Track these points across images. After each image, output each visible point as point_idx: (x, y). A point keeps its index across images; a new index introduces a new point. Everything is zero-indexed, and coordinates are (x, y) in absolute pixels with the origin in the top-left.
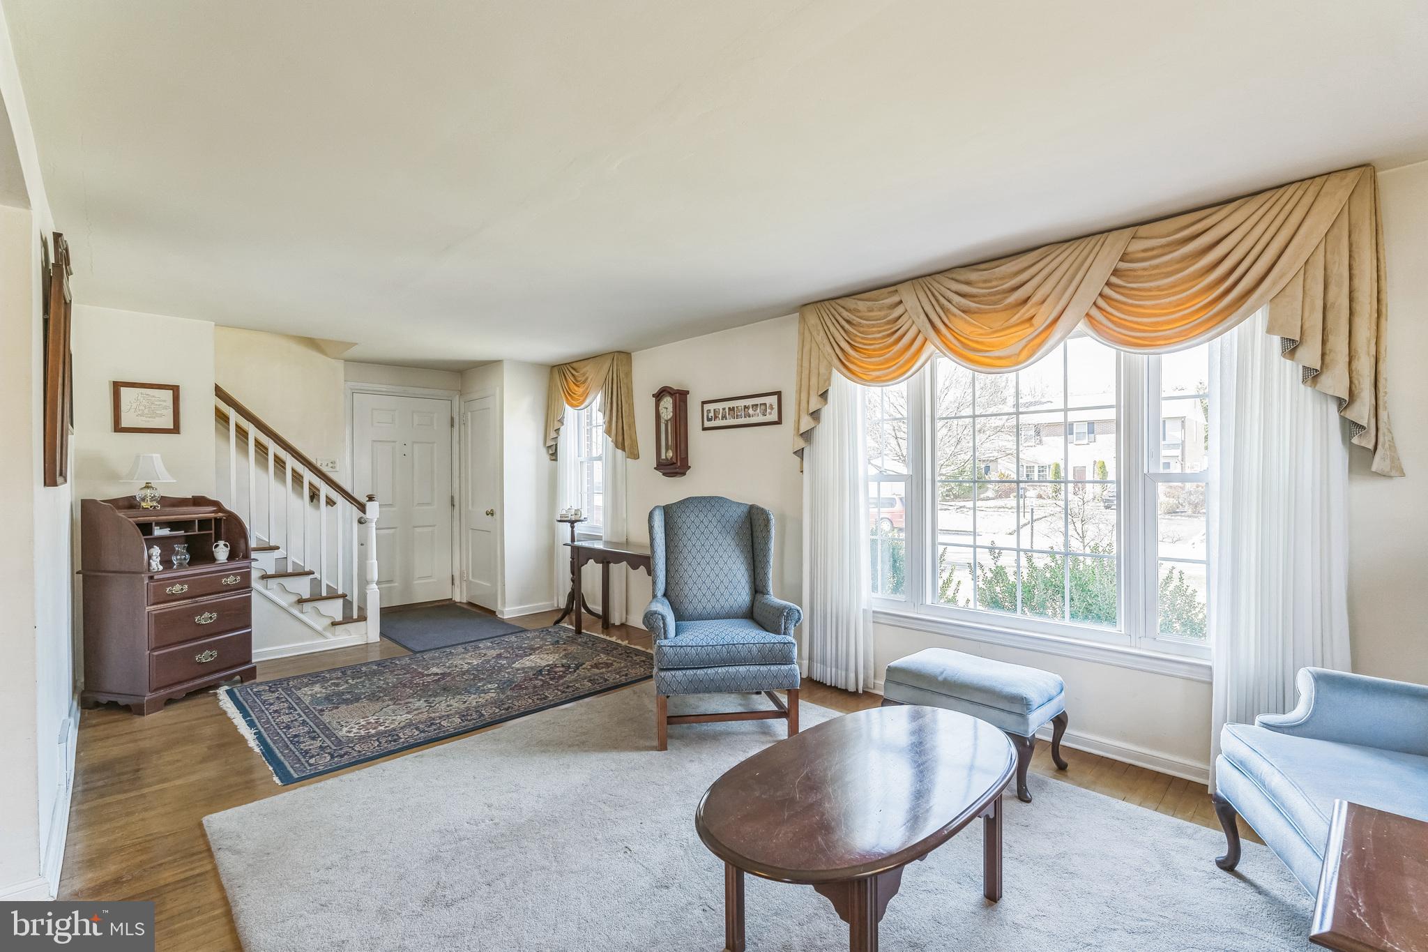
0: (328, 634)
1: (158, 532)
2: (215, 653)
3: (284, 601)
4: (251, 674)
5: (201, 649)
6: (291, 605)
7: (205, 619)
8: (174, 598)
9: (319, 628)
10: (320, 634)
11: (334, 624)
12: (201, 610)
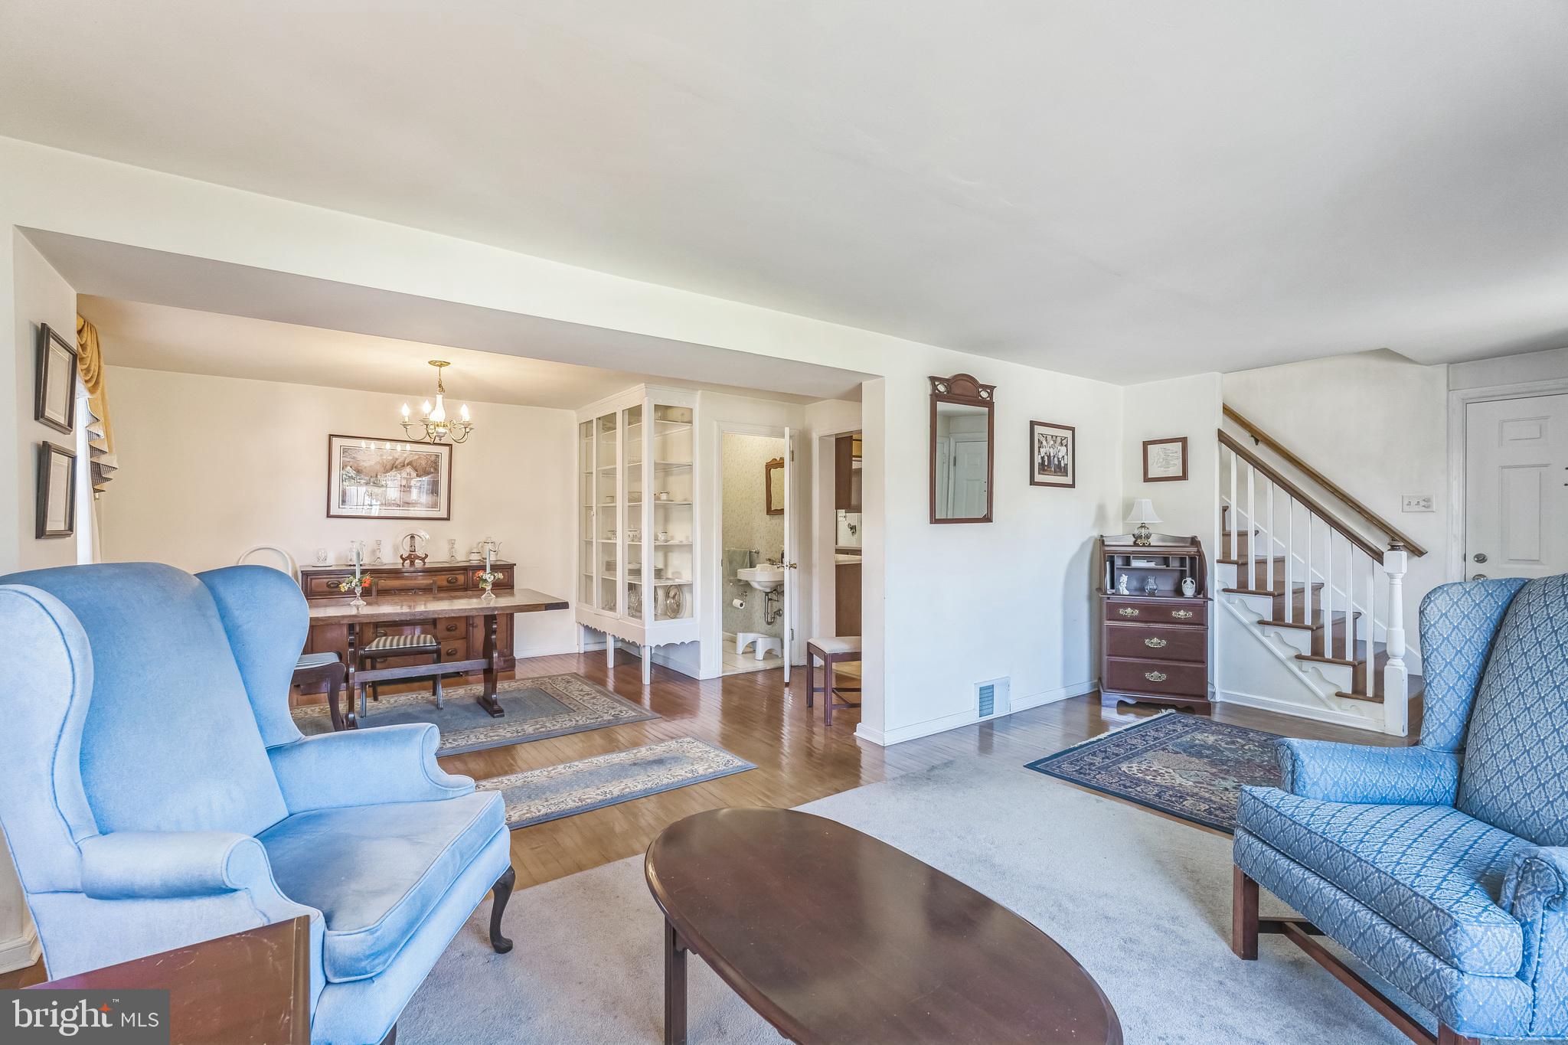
0: (1333, 705)
1: (1135, 564)
2: (1164, 677)
3: (1282, 653)
4: (1207, 708)
5: (1151, 669)
6: (1289, 659)
7: (1154, 642)
8: (1125, 619)
9: (1322, 694)
10: (1321, 701)
11: (1339, 695)
12: (1151, 634)
